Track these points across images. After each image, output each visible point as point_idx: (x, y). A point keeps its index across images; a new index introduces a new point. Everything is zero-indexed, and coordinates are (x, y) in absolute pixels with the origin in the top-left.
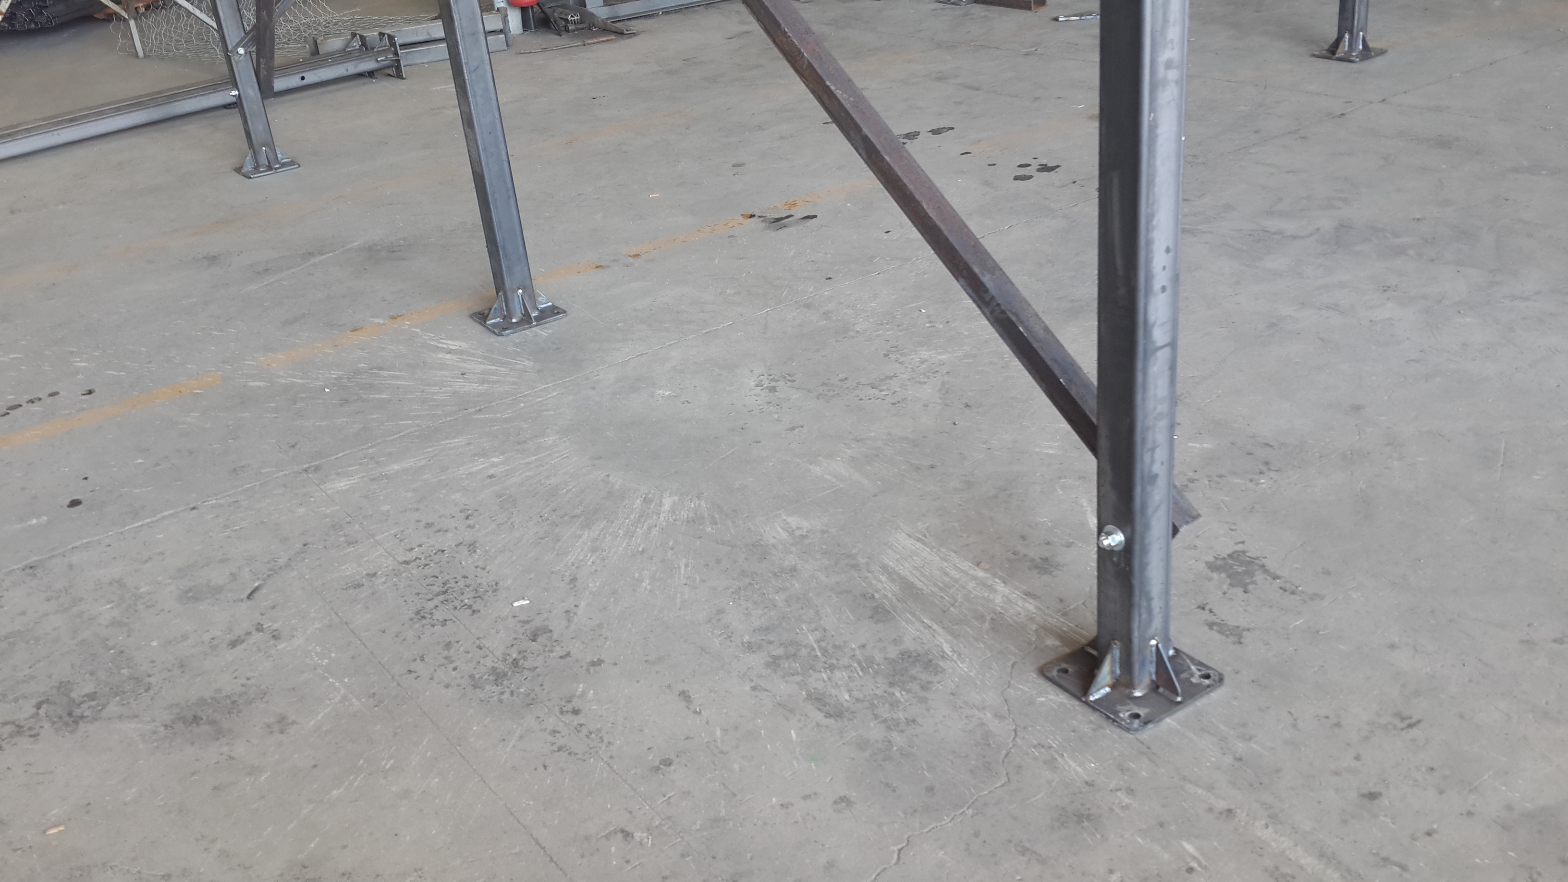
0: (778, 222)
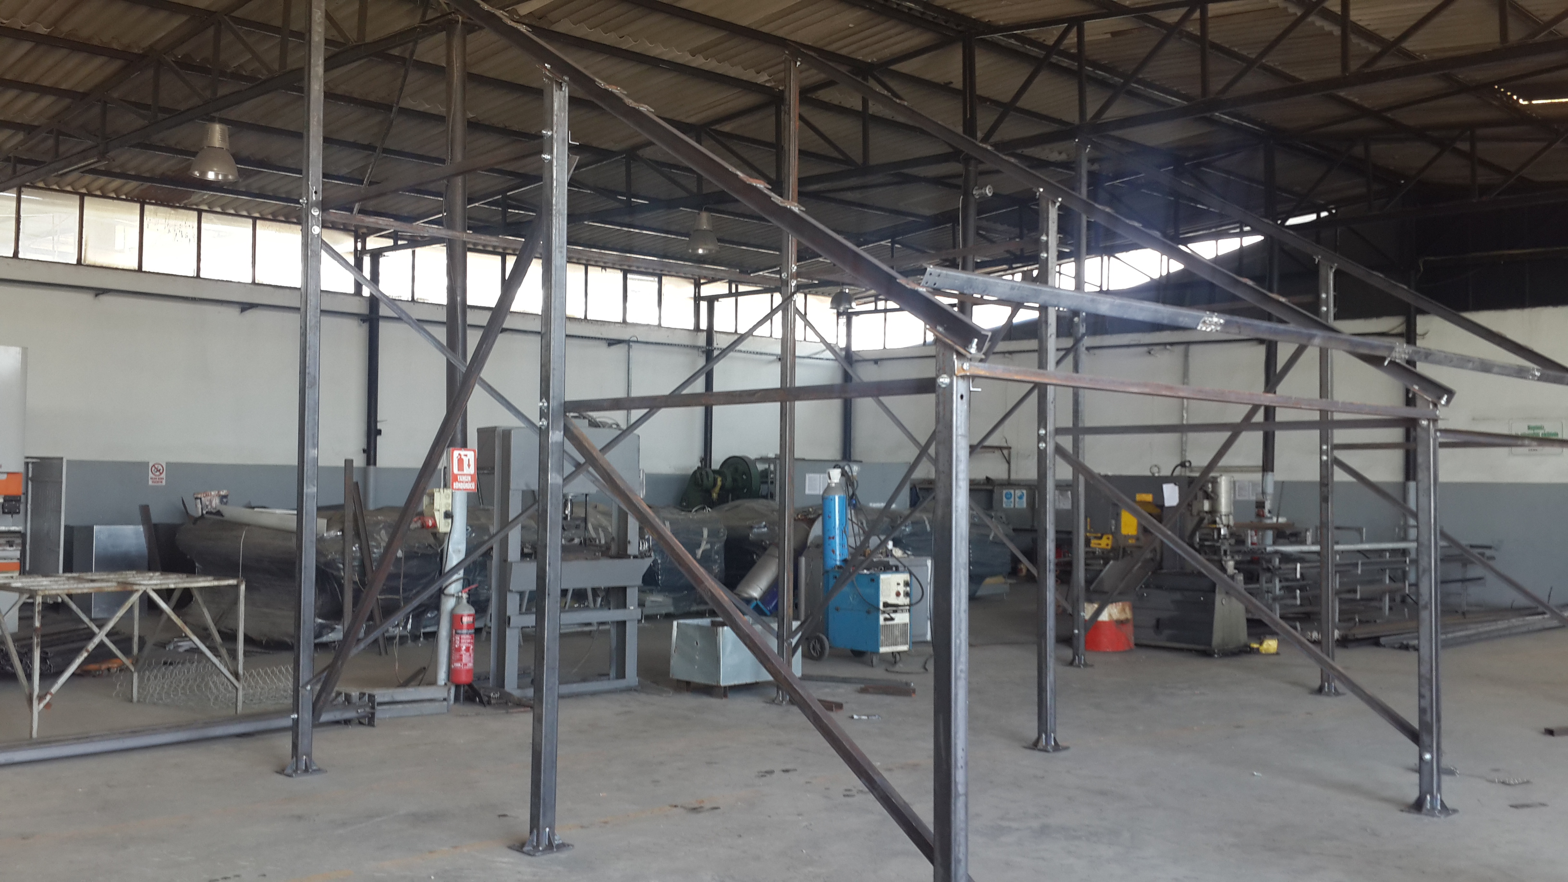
0: (694, 810)
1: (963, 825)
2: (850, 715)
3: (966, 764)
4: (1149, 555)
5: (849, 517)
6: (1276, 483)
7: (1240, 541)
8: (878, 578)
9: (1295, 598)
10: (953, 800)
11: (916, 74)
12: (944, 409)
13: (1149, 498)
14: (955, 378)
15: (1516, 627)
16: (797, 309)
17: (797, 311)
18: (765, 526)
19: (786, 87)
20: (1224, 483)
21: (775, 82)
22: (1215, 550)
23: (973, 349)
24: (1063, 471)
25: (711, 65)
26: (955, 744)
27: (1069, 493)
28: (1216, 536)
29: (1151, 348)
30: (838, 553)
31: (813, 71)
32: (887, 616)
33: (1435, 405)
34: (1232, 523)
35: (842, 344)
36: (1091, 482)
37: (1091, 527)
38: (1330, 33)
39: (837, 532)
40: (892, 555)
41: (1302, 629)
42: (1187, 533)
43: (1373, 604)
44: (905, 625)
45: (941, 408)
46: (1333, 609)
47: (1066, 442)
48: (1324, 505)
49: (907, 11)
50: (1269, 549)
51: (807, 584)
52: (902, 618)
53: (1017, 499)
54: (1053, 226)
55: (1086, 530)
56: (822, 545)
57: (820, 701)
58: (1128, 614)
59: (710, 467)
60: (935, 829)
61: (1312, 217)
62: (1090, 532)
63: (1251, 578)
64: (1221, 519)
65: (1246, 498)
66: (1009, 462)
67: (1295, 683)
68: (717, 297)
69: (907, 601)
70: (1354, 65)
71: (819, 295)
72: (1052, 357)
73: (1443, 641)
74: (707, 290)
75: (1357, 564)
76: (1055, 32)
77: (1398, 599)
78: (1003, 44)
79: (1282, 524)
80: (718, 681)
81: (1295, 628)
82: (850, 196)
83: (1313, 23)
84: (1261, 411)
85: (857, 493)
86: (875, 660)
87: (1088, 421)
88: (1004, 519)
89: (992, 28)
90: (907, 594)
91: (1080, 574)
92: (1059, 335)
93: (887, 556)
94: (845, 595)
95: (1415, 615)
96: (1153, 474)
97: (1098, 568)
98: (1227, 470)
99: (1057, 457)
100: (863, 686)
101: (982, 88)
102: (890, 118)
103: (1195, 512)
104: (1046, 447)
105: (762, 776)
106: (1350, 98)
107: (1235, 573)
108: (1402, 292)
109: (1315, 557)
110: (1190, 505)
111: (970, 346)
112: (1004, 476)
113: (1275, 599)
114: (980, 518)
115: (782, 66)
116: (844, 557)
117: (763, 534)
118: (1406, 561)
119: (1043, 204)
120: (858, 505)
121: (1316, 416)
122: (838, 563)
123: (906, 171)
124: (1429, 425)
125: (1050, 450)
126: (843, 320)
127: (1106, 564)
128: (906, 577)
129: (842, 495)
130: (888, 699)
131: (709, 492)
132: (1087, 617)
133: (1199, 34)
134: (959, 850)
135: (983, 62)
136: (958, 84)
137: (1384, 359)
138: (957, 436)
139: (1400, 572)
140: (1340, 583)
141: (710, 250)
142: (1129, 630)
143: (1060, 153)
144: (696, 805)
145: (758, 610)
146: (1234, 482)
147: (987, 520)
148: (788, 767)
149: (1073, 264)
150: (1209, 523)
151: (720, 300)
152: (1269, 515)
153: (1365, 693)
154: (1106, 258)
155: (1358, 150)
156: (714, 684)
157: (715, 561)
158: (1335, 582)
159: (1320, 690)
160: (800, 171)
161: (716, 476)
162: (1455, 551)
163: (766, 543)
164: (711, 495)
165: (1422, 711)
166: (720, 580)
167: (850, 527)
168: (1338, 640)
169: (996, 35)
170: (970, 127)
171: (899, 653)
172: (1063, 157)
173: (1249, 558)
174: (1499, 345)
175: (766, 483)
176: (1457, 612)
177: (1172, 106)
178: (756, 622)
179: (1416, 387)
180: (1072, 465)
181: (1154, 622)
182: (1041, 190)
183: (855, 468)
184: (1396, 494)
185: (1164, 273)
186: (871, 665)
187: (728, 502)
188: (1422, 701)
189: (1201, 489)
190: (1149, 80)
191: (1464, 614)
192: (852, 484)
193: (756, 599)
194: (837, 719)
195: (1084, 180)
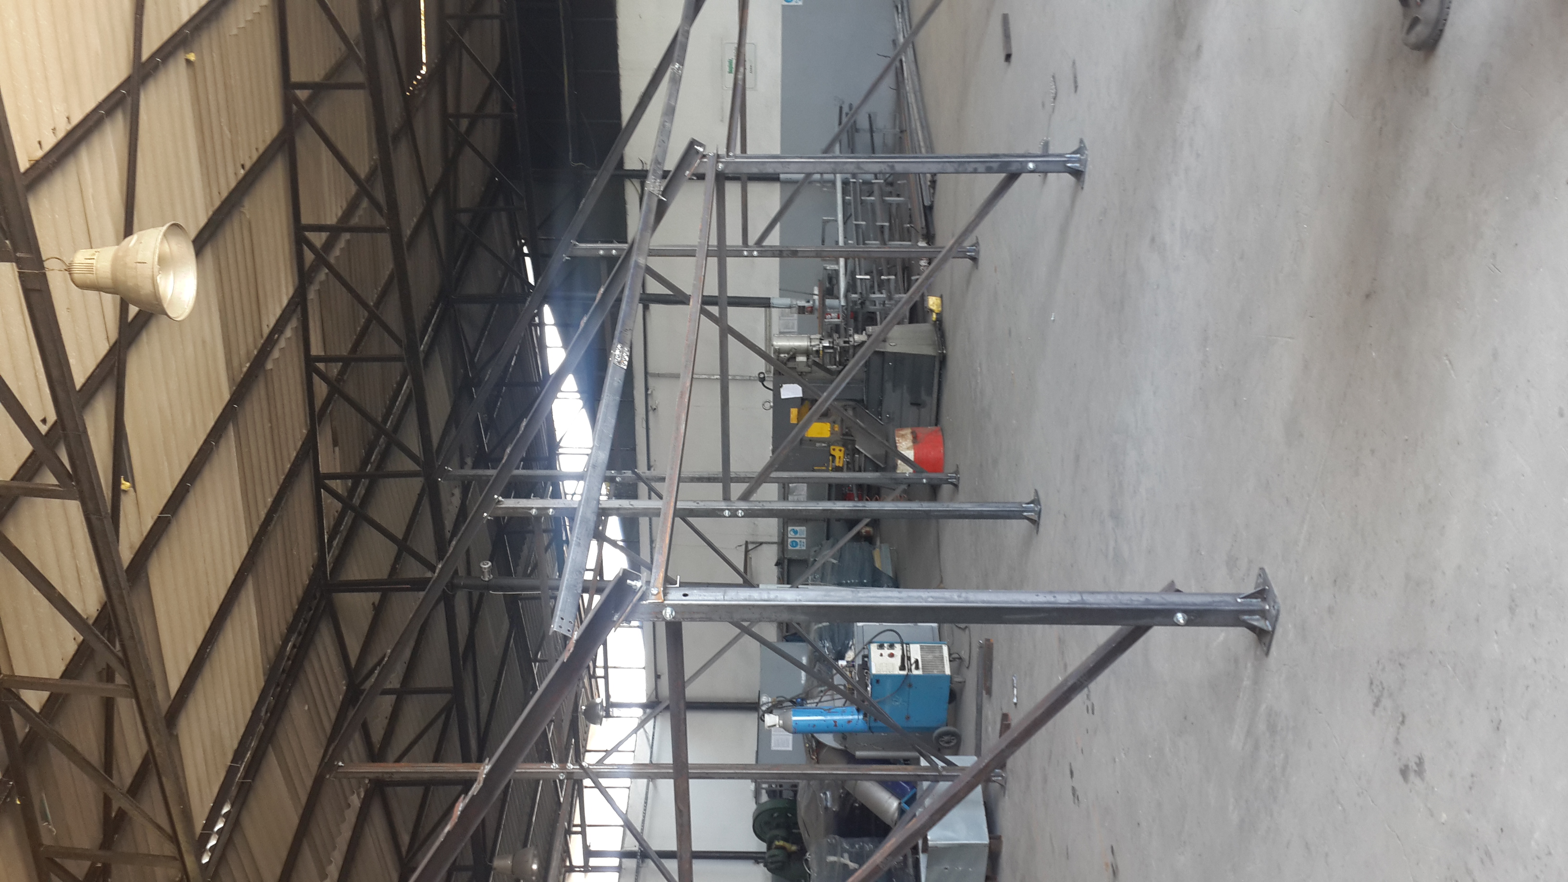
0: (1115, 873)
1: (1112, 597)
2: (1014, 705)
3: (1051, 592)
4: (850, 413)
5: (814, 705)
6: (781, 296)
7: (836, 328)
8: (875, 675)
9: (889, 280)
10: (1088, 606)
11: (362, 640)
12: (698, 613)
13: (794, 412)
14: (666, 602)
15: (914, 88)
16: (597, 762)
17: (600, 762)
18: (825, 794)
19: (364, 778)
20: (780, 343)
21: (360, 787)
22: (844, 351)
23: (637, 584)
24: (768, 494)
25: (338, 857)
26: (1032, 603)
27: (790, 485)
28: (831, 351)
29: (650, 408)
30: (851, 717)
31: (351, 745)
32: (913, 667)
33: (704, 156)
34: (818, 336)
35: (639, 712)
36: (777, 466)
37: (824, 465)
38: (348, 242)
39: (829, 718)
40: (853, 661)
41: (918, 275)
42: (828, 376)
43: (894, 210)
44: (922, 648)
45: (696, 616)
46: (898, 247)
47: (737, 489)
48: (800, 254)
49: (295, 650)
50: (843, 303)
51: (884, 749)
52: (915, 651)
53: (798, 536)
54: (522, 503)
55: (827, 470)
56: (843, 734)
57: (1000, 736)
58: (907, 432)
59: (764, 853)
60: (1119, 625)
61: (528, 261)
62: (828, 467)
63: (871, 319)
64: (814, 346)
65: (796, 322)
66: (761, 544)
67: (968, 282)
68: (586, 847)
69: (898, 647)
70: (381, 221)
71: (587, 737)
72: (655, 503)
73: (927, 152)
74: (577, 858)
75: (856, 225)
76: (329, 501)
77: (889, 189)
78: (337, 552)
79: (819, 291)
80: (984, 845)
81: (917, 280)
82: (485, 707)
83: (337, 258)
84: (709, 308)
85: (789, 697)
86: (957, 679)
87: (717, 468)
88: (816, 548)
89: (320, 563)
90: (892, 646)
91: (869, 476)
92: (635, 497)
93: (853, 666)
94: (894, 710)
95: (905, 175)
96: (771, 407)
97: (863, 459)
98: (769, 340)
99: (752, 499)
100: (984, 692)
101: (382, 573)
102: (405, 666)
103: (808, 369)
104: (741, 509)
105: (1078, 800)
106: (413, 225)
107: (866, 334)
108: (599, 183)
109: (850, 261)
110: (801, 374)
111: (634, 587)
112: (775, 548)
113: (890, 298)
114: (815, 572)
115: (345, 781)
116: (855, 711)
117: (832, 796)
118: (854, 182)
119: (500, 513)
120: (803, 696)
121: (713, 262)
122: (861, 717)
123: (461, 649)
124: (721, 162)
125: (744, 505)
126: (615, 711)
127: (859, 452)
128: (874, 647)
129: (792, 712)
130: (996, 667)
131: (789, 855)
132: (911, 470)
133: (341, 364)
134: (1136, 601)
135: (354, 572)
136: (375, 597)
137: (660, 201)
138: (724, 600)
139: (864, 187)
140: (875, 240)
141: (534, 856)
142: (922, 431)
143: (453, 495)
144: (1111, 870)
145: (911, 801)
146: (781, 333)
147: (818, 565)
148: (1068, 772)
149: (566, 483)
150: (819, 357)
151: (588, 844)
152: (811, 302)
153: (973, 221)
154: (560, 451)
155: (464, 218)
156: (987, 850)
157: (862, 848)
158: (874, 245)
159: (974, 259)
160: (454, 761)
161: (774, 846)
162: (844, 138)
163: (842, 793)
164: (794, 852)
165: (989, 170)
166: (880, 842)
167: (825, 704)
168: (928, 243)
169: (328, 560)
170: (419, 585)
171: (950, 655)
172: (457, 492)
173: (852, 320)
174: (650, 98)
175: (781, 792)
176: (900, 138)
177: (411, 391)
178: (922, 804)
179: (687, 173)
180: (760, 485)
181: (915, 408)
182: (485, 514)
183: (764, 699)
184: (791, 189)
185: (578, 395)
186: (963, 683)
187: (800, 834)
188: (979, 170)
189: (785, 364)
190: (385, 410)
191: (902, 132)
192: (780, 703)
193: (900, 804)
194: (1017, 719)
195: (480, 472)
